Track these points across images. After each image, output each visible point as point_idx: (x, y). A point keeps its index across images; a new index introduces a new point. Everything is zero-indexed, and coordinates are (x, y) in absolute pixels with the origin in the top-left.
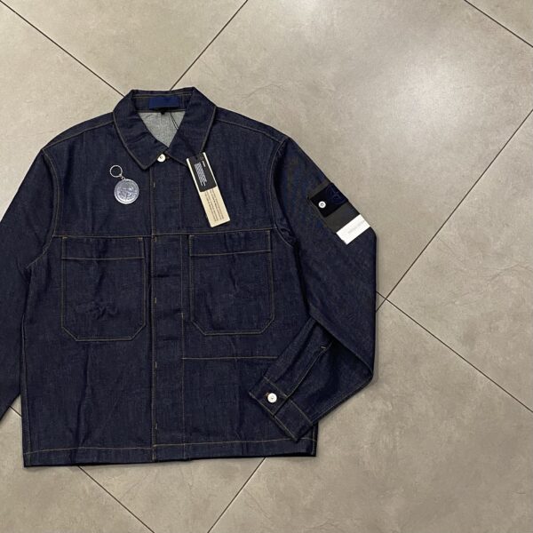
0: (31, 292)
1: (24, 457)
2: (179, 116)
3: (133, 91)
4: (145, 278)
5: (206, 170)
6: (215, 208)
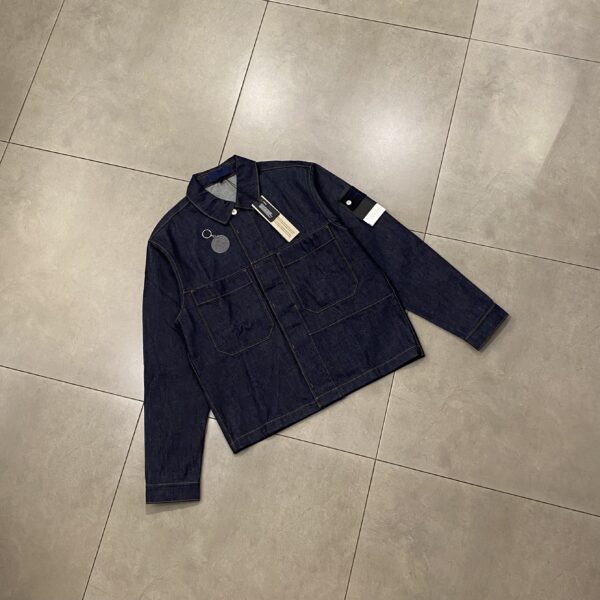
0: (186, 337)
1: (231, 447)
2: (234, 179)
3: (194, 176)
4: (260, 295)
5: (268, 206)
6: (286, 228)
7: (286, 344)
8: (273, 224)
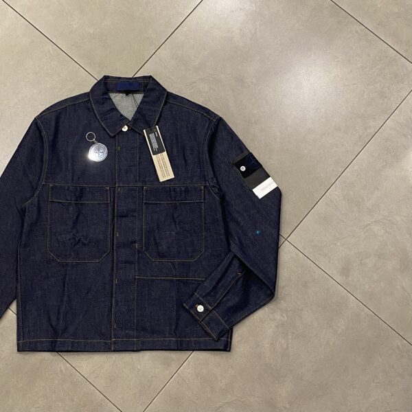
0: (26, 225)
1: (18, 344)
2: (139, 97)
4: (110, 217)
5: (158, 139)
6: (164, 168)
7: (111, 276)
8: (154, 157)
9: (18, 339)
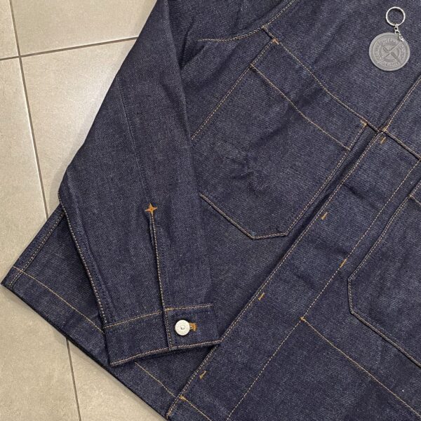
9: (18, 263)
